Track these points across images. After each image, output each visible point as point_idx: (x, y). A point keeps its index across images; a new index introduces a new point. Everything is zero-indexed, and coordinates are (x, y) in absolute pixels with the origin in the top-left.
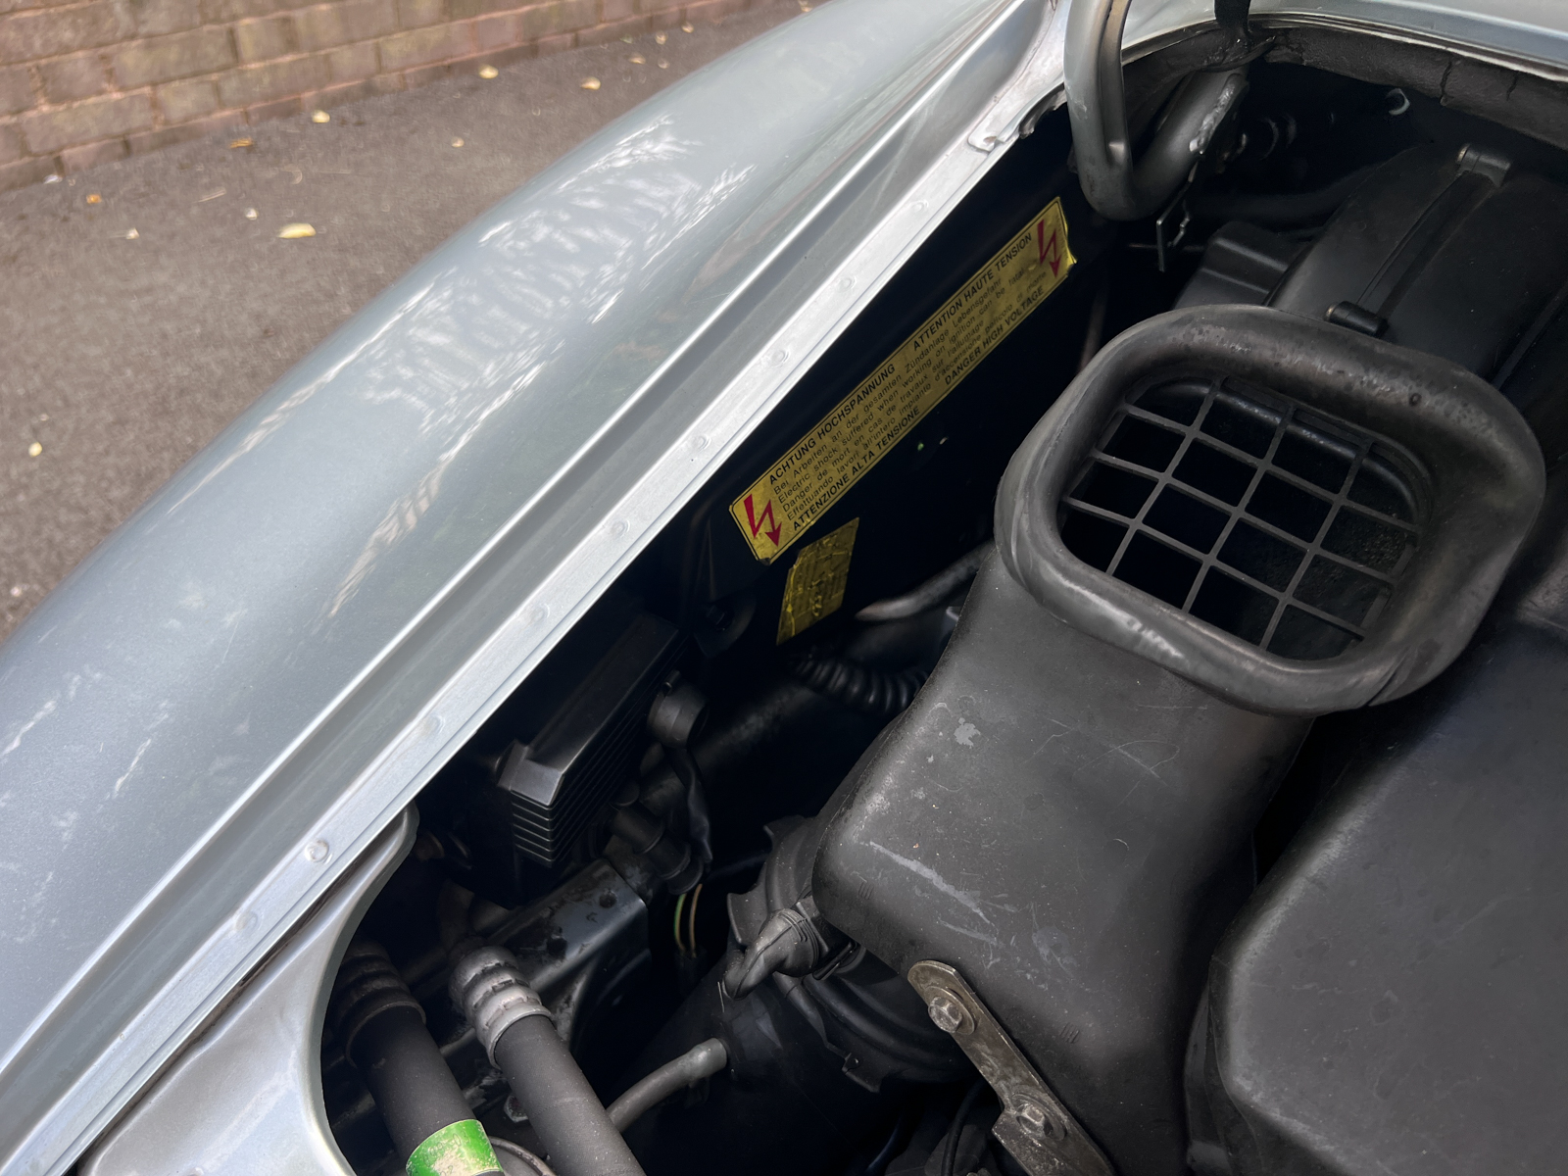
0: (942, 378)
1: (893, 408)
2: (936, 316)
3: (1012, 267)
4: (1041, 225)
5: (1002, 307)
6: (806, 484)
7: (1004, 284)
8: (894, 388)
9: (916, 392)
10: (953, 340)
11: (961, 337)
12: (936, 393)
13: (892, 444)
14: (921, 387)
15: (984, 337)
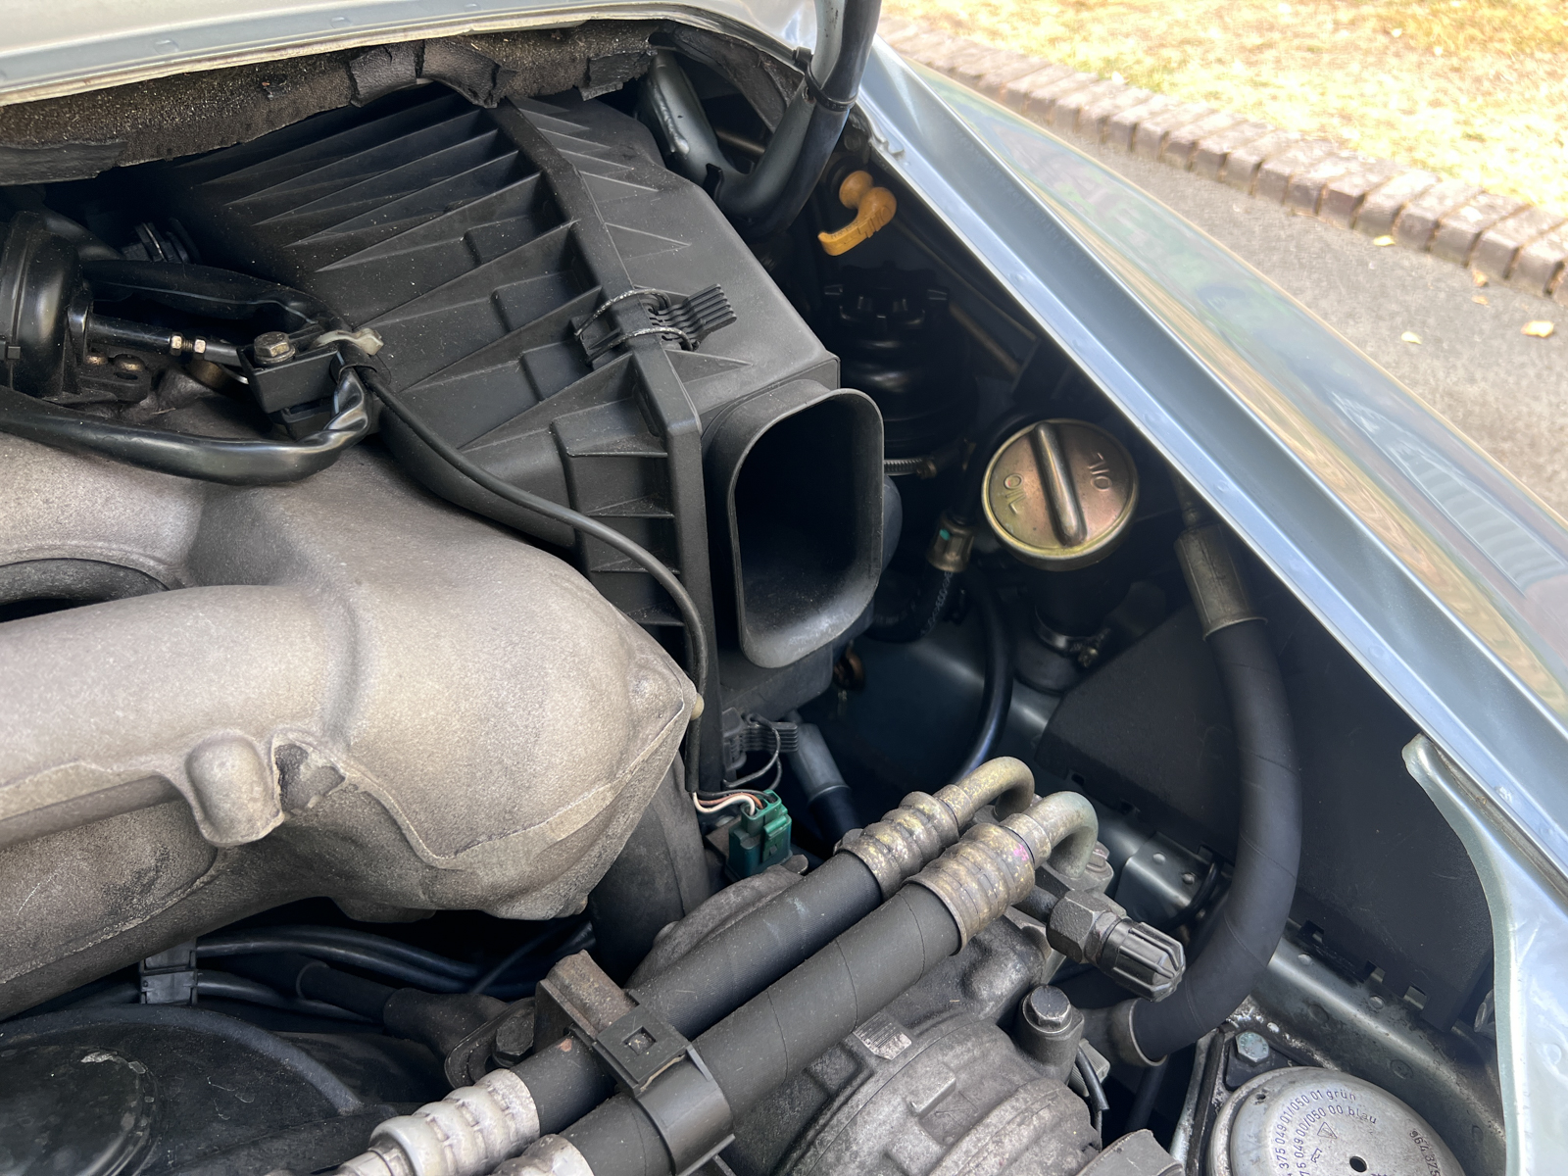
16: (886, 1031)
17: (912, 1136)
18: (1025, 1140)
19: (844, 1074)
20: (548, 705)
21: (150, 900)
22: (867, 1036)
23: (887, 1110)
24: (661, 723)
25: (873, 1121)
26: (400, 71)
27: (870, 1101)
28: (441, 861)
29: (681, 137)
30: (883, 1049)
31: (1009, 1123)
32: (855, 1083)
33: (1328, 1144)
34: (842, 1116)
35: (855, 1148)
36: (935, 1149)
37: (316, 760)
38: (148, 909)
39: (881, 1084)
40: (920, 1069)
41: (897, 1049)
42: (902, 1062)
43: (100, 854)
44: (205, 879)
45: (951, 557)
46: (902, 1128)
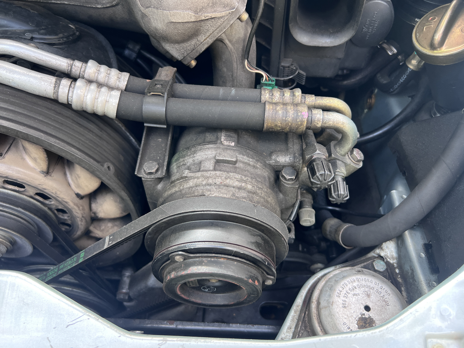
16: (231, 139)
17: (209, 163)
18: (235, 185)
19: (211, 140)
22: (225, 136)
23: (210, 153)
25: (204, 152)
27: (208, 148)
28: (143, 9)
30: (225, 141)
31: (235, 178)
32: (210, 143)
33: (364, 296)
34: (199, 147)
35: (195, 155)
36: (211, 168)
38: (103, 4)
39: (215, 147)
40: (228, 151)
41: (228, 144)
42: (225, 147)
45: (414, 62)
46: (209, 160)
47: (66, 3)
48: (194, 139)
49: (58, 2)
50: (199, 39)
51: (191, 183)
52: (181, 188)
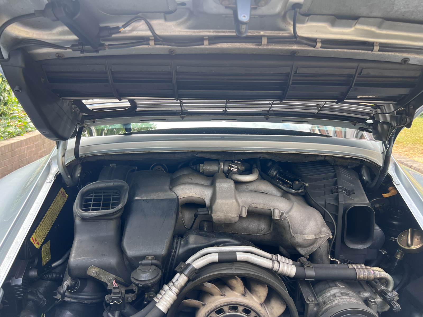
0: (55, 215)
1: (49, 221)
2: (51, 206)
3: (59, 198)
4: (61, 191)
5: (60, 204)
6: (40, 234)
7: (59, 200)
8: (49, 217)
9: (52, 218)
10: (55, 209)
11: (56, 209)
12: (55, 218)
13: (51, 226)
14: (53, 217)
15: (59, 208)
16: (342, 285)
19: (334, 285)
20: (311, 222)
21: (261, 233)
22: (339, 284)
24: (325, 234)
26: (322, 158)
27: (334, 289)
28: (293, 235)
29: (364, 177)
31: (353, 299)
32: (334, 287)
34: (330, 288)
35: (330, 292)
36: (341, 296)
37: (285, 215)
38: (261, 234)
39: (337, 288)
40: (344, 290)
41: (342, 287)
43: (259, 225)
44: (267, 233)
45: (398, 256)
46: (338, 293)
47: (243, 233)
48: (324, 287)
49: (239, 233)
50: (314, 246)
51: (336, 302)
52: (332, 304)
